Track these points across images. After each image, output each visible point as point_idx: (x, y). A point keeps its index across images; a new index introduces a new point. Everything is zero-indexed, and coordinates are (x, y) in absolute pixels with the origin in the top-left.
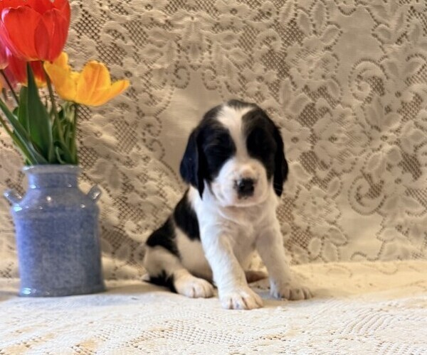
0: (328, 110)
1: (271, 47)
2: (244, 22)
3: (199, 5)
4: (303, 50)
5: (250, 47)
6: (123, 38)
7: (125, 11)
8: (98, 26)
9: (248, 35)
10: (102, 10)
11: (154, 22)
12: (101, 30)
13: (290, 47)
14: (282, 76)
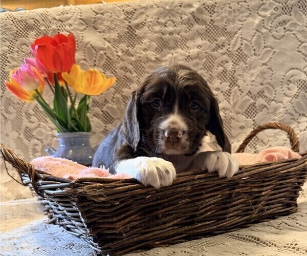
0: (265, 106)
1: (224, 67)
2: (206, 53)
3: (177, 46)
4: (247, 67)
5: (211, 69)
6: (130, 72)
7: (131, 55)
8: (116, 65)
9: (209, 61)
10: (117, 55)
11: (148, 60)
12: (117, 68)
13: (237, 66)
14: (233, 86)
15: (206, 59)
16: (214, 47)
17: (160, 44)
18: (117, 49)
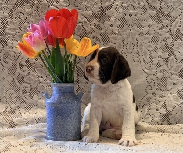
1: (166, 42)
2: (154, 31)
3: (134, 23)
5: (156, 42)
6: (99, 40)
7: (101, 28)
9: (156, 36)
10: (91, 28)
11: (113, 33)
13: (176, 41)
14: (171, 55)
15: (154, 35)
16: (161, 27)
17: (122, 22)
18: (91, 23)
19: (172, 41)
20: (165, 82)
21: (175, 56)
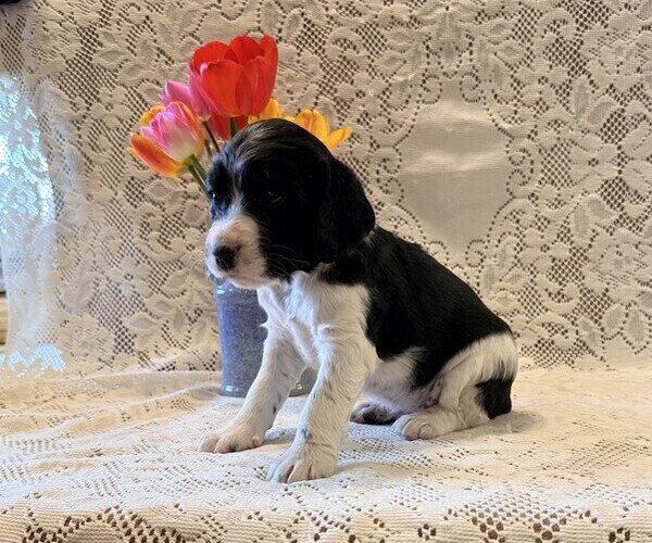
0: (645, 117)
1: (559, 33)
2: (520, 3)
4: (608, 34)
5: (529, 36)
6: (355, 48)
7: (358, 12)
8: (323, 36)
9: (526, 20)
10: (328, 16)
11: (394, 21)
12: (327, 41)
13: (588, 31)
14: (576, 72)
15: (520, 17)
19: (576, 31)
20: (563, 157)
21: (589, 76)
